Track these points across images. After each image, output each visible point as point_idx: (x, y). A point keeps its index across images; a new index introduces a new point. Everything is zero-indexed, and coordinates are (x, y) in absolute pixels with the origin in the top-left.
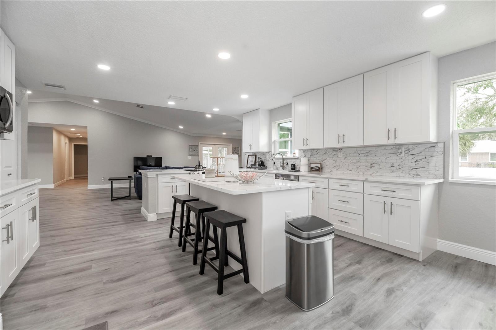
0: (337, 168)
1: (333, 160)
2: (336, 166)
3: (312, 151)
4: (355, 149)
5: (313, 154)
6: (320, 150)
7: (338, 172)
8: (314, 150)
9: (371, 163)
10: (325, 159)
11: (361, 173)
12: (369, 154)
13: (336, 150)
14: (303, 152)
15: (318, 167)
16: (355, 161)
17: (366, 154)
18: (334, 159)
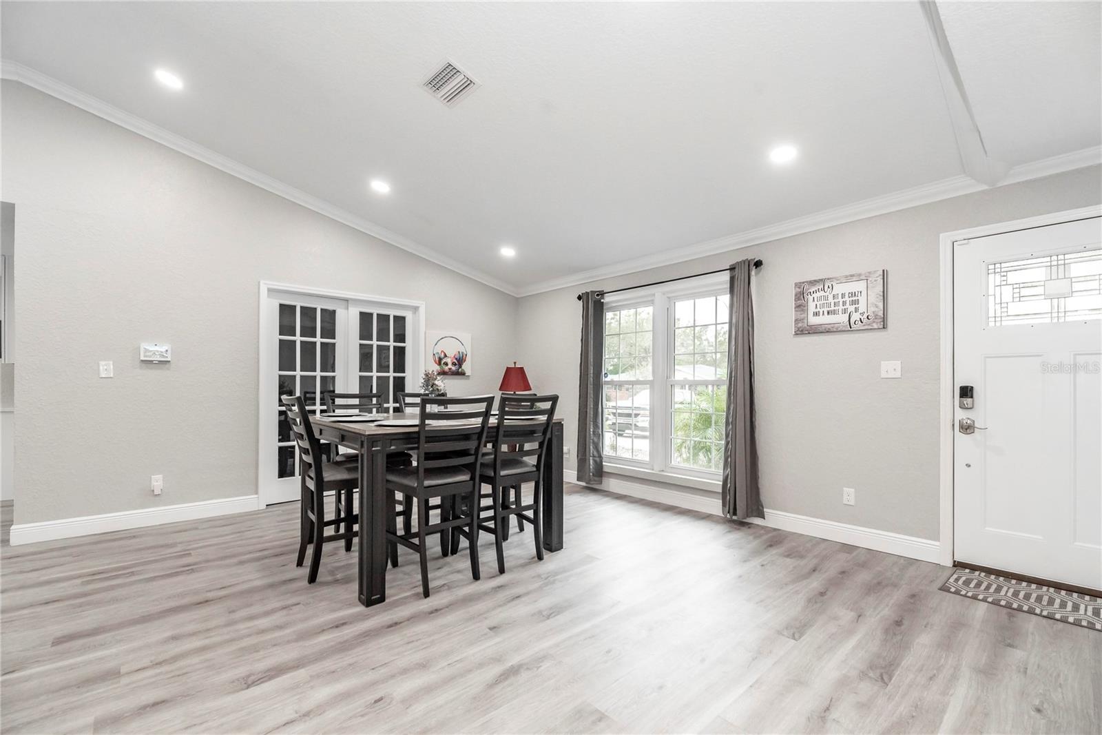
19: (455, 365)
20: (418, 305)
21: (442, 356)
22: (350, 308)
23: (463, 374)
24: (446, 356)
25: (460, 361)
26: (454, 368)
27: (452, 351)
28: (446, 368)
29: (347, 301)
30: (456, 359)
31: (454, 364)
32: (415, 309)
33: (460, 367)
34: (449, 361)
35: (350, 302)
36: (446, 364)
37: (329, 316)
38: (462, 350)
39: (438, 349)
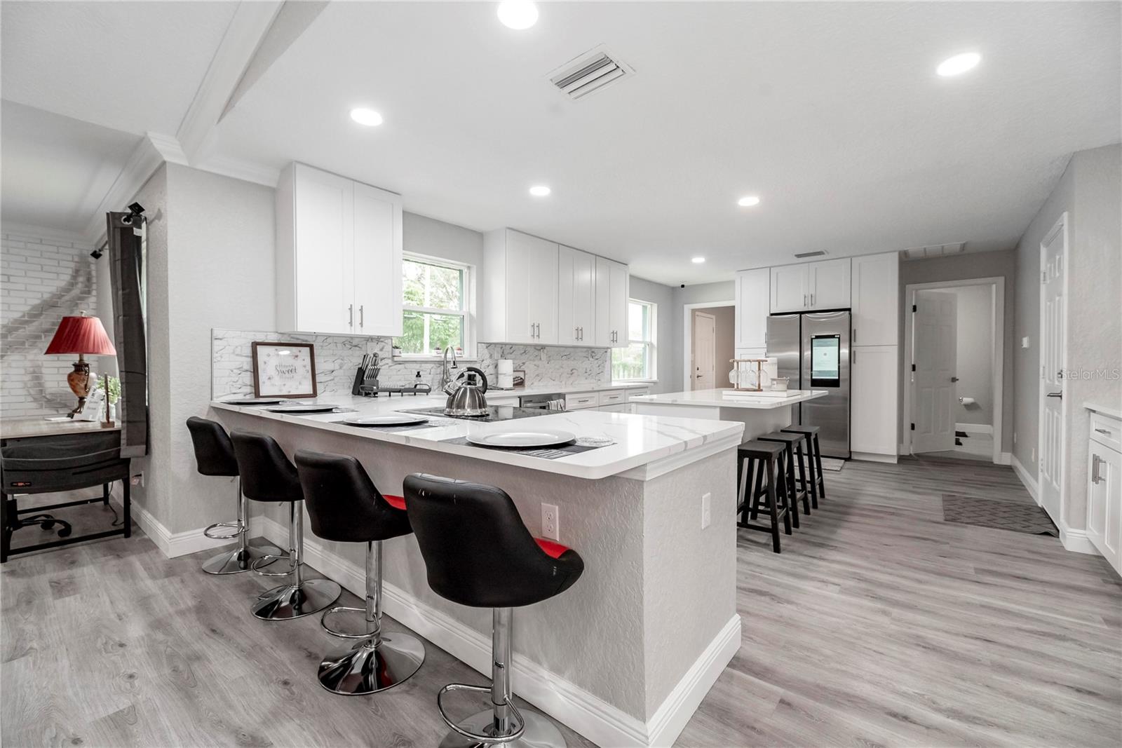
0: (539, 378)
1: (535, 365)
2: (538, 375)
3: (504, 346)
4: (557, 349)
5: (505, 352)
6: (517, 347)
7: (541, 384)
8: (506, 344)
9: (571, 368)
10: (524, 363)
11: (563, 383)
12: (569, 356)
13: (537, 348)
14: (487, 347)
15: (521, 378)
16: (557, 367)
17: (568, 357)
18: (536, 362)
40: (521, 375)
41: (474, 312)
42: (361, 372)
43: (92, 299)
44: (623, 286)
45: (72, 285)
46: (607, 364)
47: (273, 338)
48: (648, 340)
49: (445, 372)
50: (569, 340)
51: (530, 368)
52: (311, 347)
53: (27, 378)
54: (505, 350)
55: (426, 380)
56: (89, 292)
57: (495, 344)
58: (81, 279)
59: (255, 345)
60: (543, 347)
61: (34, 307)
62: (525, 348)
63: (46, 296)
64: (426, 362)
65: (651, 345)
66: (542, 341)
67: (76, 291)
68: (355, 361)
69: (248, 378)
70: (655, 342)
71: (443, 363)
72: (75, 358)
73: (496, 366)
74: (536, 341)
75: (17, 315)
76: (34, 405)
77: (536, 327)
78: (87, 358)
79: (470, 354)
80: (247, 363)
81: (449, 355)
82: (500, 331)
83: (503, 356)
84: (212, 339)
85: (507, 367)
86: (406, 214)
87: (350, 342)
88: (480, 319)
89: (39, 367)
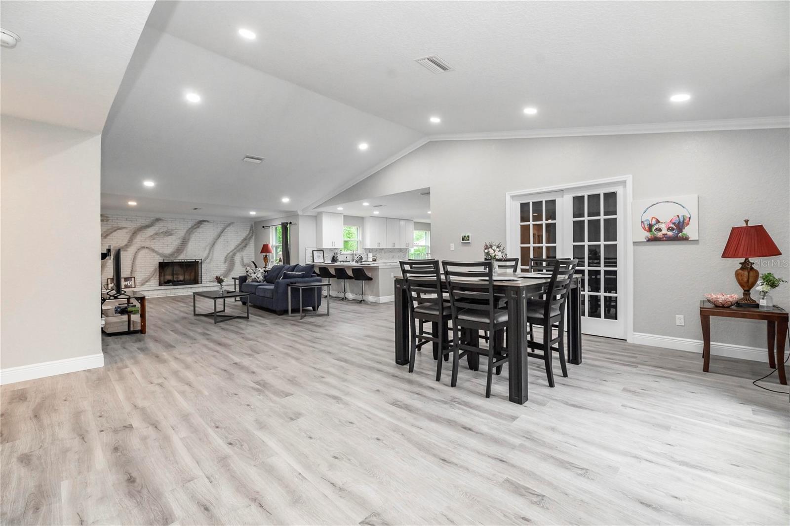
1: (380, 255)
2: (381, 258)
4: (387, 250)
6: (374, 249)
7: (382, 260)
10: (376, 254)
11: (390, 260)
12: (392, 252)
14: (365, 250)
16: (388, 255)
19: (673, 229)
20: (625, 179)
21: (654, 222)
22: (564, 196)
23: (686, 239)
24: (658, 222)
25: (680, 225)
26: (670, 233)
27: (666, 216)
28: (659, 234)
29: (563, 191)
30: (674, 224)
31: (669, 229)
32: (624, 183)
33: (681, 231)
34: (664, 227)
35: (564, 191)
36: (660, 230)
37: (552, 204)
38: (682, 212)
39: (648, 217)
40: (375, 258)
41: (361, 239)
42: (334, 257)
43: (254, 237)
44: (412, 226)
45: (249, 233)
46: (408, 254)
47: (316, 249)
48: (427, 245)
49: (353, 257)
50: (390, 247)
51: (378, 256)
52: (323, 251)
53: (240, 259)
54: (370, 250)
55: (348, 259)
56: (253, 235)
57: (367, 249)
58: (251, 232)
59: (313, 251)
60: (383, 249)
61: (243, 240)
62: (376, 250)
63: (244, 237)
64: (348, 254)
65: (428, 247)
66: (381, 247)
67: (250, 235)
68: (331, 255)
69: (312, 258)
70: (429, 246)
71: (353, 254)
72: (265, 254)
73: (367, 255)
74: (379, 248)
75: (238, 243)
76: (242, 267)
77: (379, 244)
78: (267, 254)
79: (360, 252)
80: (311, 255)
81: (354, 252)
82: (368, 246)
83: (370, 252)
84: (306, 250)
85: (370, 255)
86: (344, 216)
87: (331, 250)
88: (362, 242)
89: (242, 256)
